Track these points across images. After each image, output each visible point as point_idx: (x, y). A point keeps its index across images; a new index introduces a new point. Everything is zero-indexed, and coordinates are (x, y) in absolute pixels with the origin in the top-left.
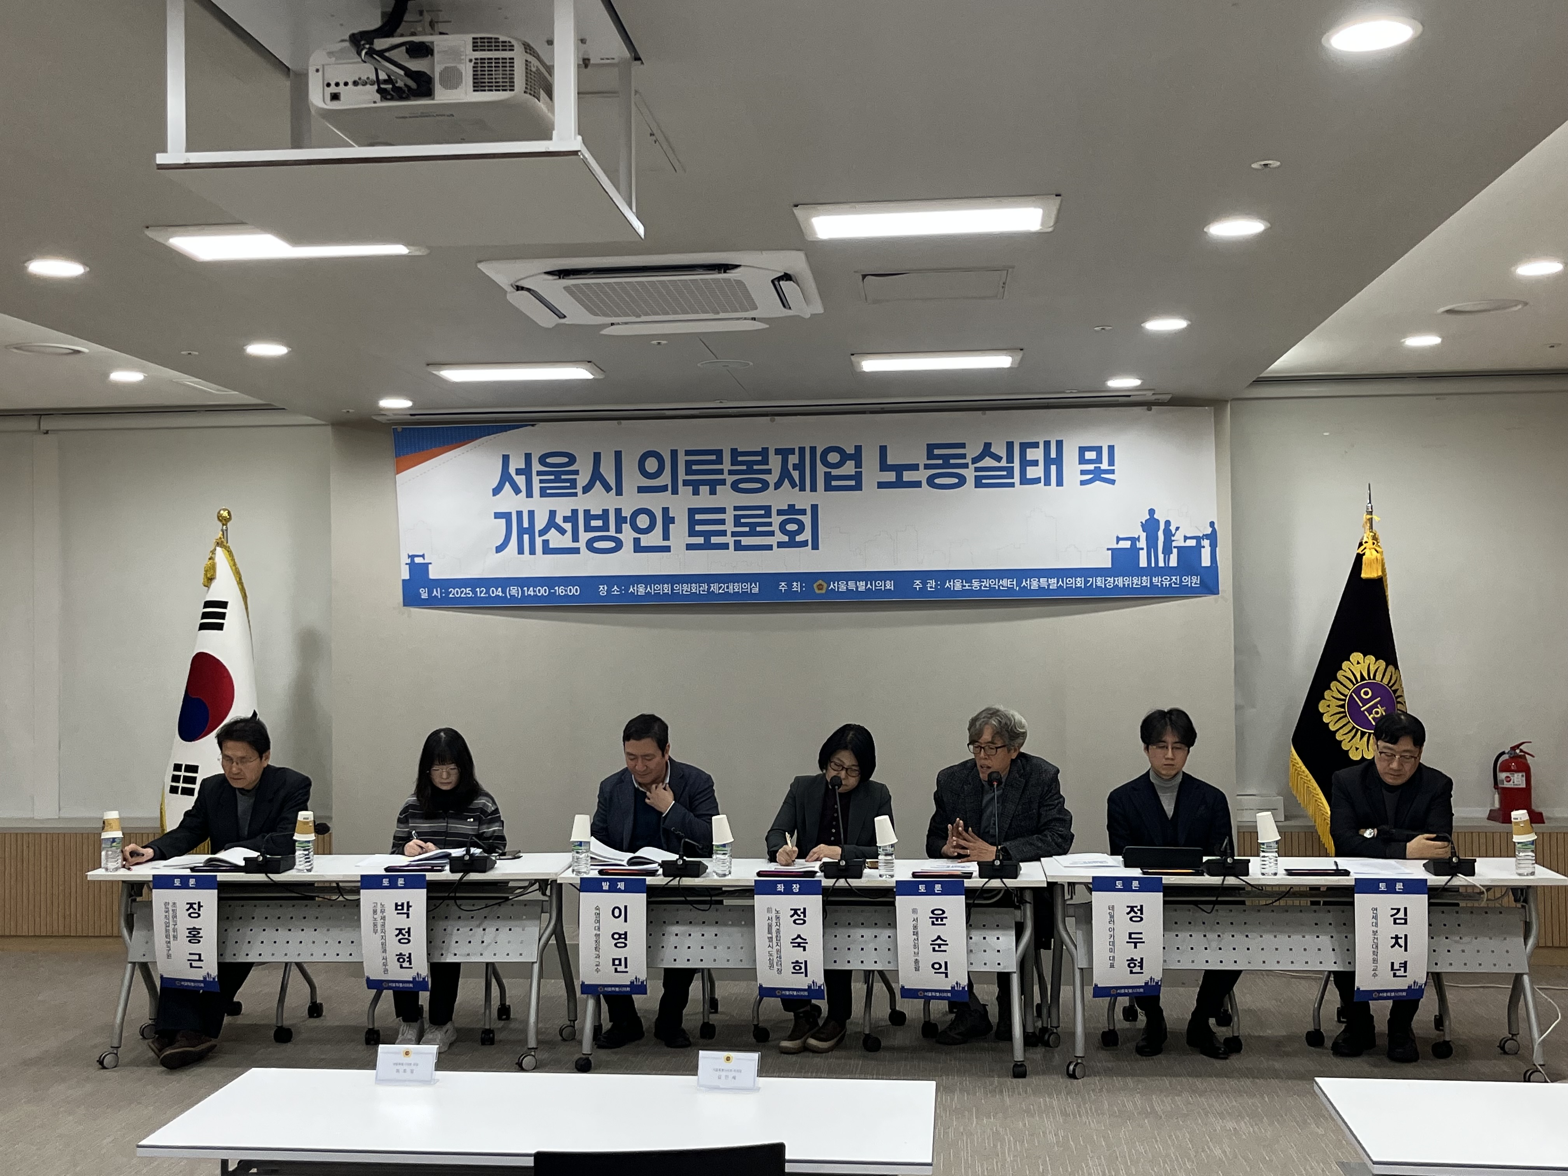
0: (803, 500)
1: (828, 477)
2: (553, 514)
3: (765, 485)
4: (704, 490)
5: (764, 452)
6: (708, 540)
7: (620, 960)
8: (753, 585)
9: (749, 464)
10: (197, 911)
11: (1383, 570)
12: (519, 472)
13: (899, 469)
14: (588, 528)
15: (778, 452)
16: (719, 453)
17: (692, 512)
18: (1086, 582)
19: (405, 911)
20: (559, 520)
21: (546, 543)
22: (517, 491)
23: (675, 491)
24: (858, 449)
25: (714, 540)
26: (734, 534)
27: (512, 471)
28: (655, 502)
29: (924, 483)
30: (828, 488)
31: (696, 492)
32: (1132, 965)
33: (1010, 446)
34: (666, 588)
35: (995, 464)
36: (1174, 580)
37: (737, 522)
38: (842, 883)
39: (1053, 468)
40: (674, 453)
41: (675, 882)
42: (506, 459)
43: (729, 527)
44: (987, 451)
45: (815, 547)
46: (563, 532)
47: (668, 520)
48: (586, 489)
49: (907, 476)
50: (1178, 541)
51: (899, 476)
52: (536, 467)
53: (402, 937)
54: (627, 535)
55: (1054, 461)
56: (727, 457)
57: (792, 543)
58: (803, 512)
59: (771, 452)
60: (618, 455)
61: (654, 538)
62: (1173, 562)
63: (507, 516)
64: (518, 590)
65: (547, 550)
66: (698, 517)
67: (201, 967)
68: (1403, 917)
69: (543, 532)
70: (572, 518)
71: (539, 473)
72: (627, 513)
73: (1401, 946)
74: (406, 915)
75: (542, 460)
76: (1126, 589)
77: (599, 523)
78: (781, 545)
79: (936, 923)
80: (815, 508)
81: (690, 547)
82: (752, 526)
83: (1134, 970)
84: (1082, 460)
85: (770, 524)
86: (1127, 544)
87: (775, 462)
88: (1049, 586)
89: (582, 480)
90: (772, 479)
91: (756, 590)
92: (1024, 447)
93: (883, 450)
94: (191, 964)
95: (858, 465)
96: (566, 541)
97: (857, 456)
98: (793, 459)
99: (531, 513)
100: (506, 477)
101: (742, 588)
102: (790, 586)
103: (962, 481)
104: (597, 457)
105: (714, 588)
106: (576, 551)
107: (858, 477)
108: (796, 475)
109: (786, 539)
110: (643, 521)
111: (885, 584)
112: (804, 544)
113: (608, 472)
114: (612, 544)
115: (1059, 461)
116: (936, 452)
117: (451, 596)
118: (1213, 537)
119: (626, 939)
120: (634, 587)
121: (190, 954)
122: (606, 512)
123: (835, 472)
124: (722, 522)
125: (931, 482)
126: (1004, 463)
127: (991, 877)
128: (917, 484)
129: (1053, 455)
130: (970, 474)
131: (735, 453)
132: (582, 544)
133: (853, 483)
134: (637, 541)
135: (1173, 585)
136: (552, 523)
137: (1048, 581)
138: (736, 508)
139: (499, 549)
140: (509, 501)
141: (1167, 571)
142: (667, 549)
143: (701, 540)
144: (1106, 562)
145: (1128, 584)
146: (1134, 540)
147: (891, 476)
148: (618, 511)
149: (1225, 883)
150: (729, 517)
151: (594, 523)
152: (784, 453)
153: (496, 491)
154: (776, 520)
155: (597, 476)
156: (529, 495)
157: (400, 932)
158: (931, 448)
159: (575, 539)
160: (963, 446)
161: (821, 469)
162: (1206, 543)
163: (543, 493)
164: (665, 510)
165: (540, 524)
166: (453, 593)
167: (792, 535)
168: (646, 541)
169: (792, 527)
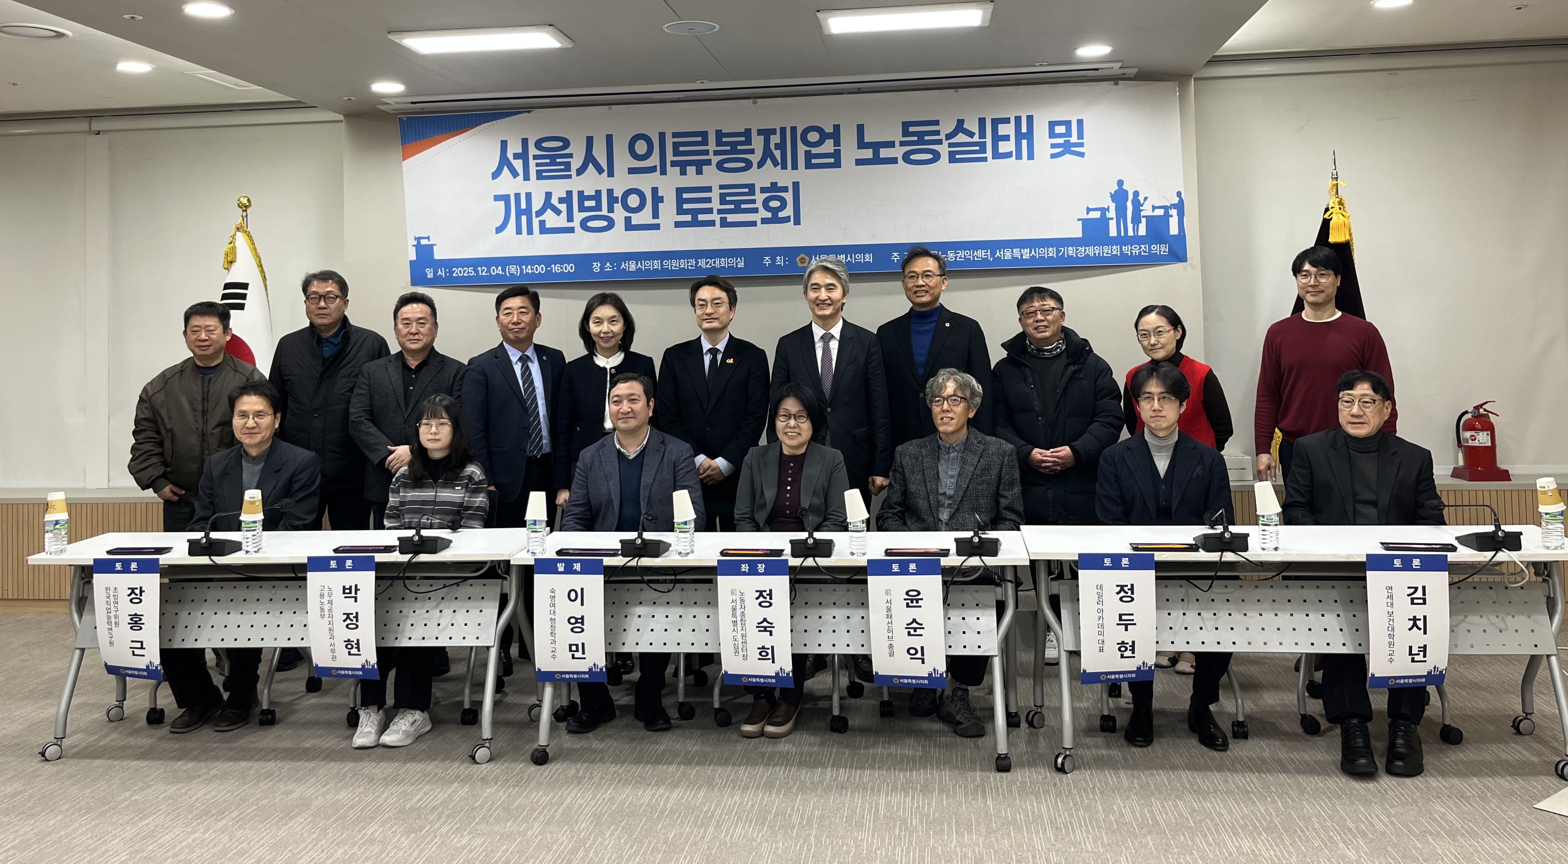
0: (785, 178)
1: (809, 156)
2: (549, 195)
3: (749, 165)
4: (691, 170)
5: (747, 133)
6: (694, 218)
7: (577, 645)
8: (739, 259)
9: (734, 145)
10: (138, 596)
11: (1350, 235)
12: (516, 156)
13: (876, 146)
14: (582, 209)
15: (760, 132)
16: (704, 135)
17: (680, 191)
18: (1058, 251)
19: (353, 594)
20: (554, 201)
21: (542, 223)
22: (515, 174)
23: (663, 172)
24: (837, 128)
25: (701, 217)
26: (720, 212)
27: (510, 156)
28: (645, 183)
29: (900, 160)
30: (809, 166)
31: (683, 173)
32: (1123, 649)
33: (982, 121)
34: (656, 264)
35: (967, 139)
36: (1143, 248)
37: (723, 200)
38: (810, 562)
39: (1024, 142)
40: (662, 136)
41: (633, 563)
42: (504, 144)
43: (716, 205)
44: (960, 127)
45: (797, 222)
46: (558, 212)
47: (657, 199)
48: (580, 172)
49: (884, 153)
50: (1147, 210)
51: (876, 153)
52: (533, 151)
53: (351, 622)
54: (619, 214)
55: (1025, 135)
56: (712, 139)
57: (775, 220)
58: (785, 189)
59: (754, 133)
60: (609, 139)
61: (644, 217)
62: (1142, 231)
63: (505, 198)
64: (517, 269)
65: (544, 230)
66: (685, 196)
67: (144, 656)
68: (1421, 596)
69: (540, 213)
70: (567, 199)
71: (535, 157)
72: (618, 193)
73: (1420, 629)
74: (354, 599)
75: (538, 145)
76: (1096, 258)
77: (592, 203)
78: (764, 221)
79: (910, 604)
80: (796, 185)
81: (678, 224)
82: (737, 203)
83: (1125, 654)
84: (1052, 135)
85: (754, 201)
86: (1097, 215)
87: (758, 143)
88: (1022, 256)
89: (576, 163)
90: (755, 158)
91: (741, 265)
92: (996, 122)
93: (860, 129)
94: (133, 652)
95: (837, 143)
96: (561, 221)
97: (836, 135)
98: (775, 139)
99: (529, 196)
100: (504, 161)
101: (728, 263)
102: (773, 260)
103: (937, 156)
104: (590, 141)
105: (702, 263)
106: (571, 230)
107: (837, 155)
108: (777, 154)
109: (769, 215)
110: (633, 201)
111: (864, 257)
112: (786, 220)
113: (600, 154)
114: (604, 223)
115: (1029, 135)
116: (911, 129)
117: (454, 275)
118: (1180, 207)
119: (583, 623)
120: (625, 263)
121: (132, 641)
122: (599, 193)
123: (814, 151)
124: (709, 200)
125: (906, 158)
126: (976, 139)
127: (970, 555)
128: (894, 161)
129: (1024, 130)
130: (944, 150)
131: (719, 134)
132: (576, 224)
133: (832, 160)
134: (628, 220)
135: (1142, 254)
136: (547, 204)
137: (1021, 251)
138: (722, 187)
139: (499, 230)
140: (509, 184)
141: (1137, 240)
142: (657, 227)
143: (688, 218)
144: (1077, 233)
145: (1099, 253)
146: (1103, 210)
147: (868, 154)
148: (610, 192)
149: (1223, 559)
150: (715, 195)
151: (588, 204)
152: (766, 133)
153: (496, 175)
154: (760, 197)
155: (589, 158)
156: (527, 177)
157: (348, 618)
158: (906, 125)
159: (570, 218)
160: (937, 123)
161: (802, 149)
162: (1174, 212)
163: (540, 176)
164: (655, 190)
165: (537, 205)
166: (457, 272)
167: (775, 211)
168: (636, 219)
169: (775, 204)
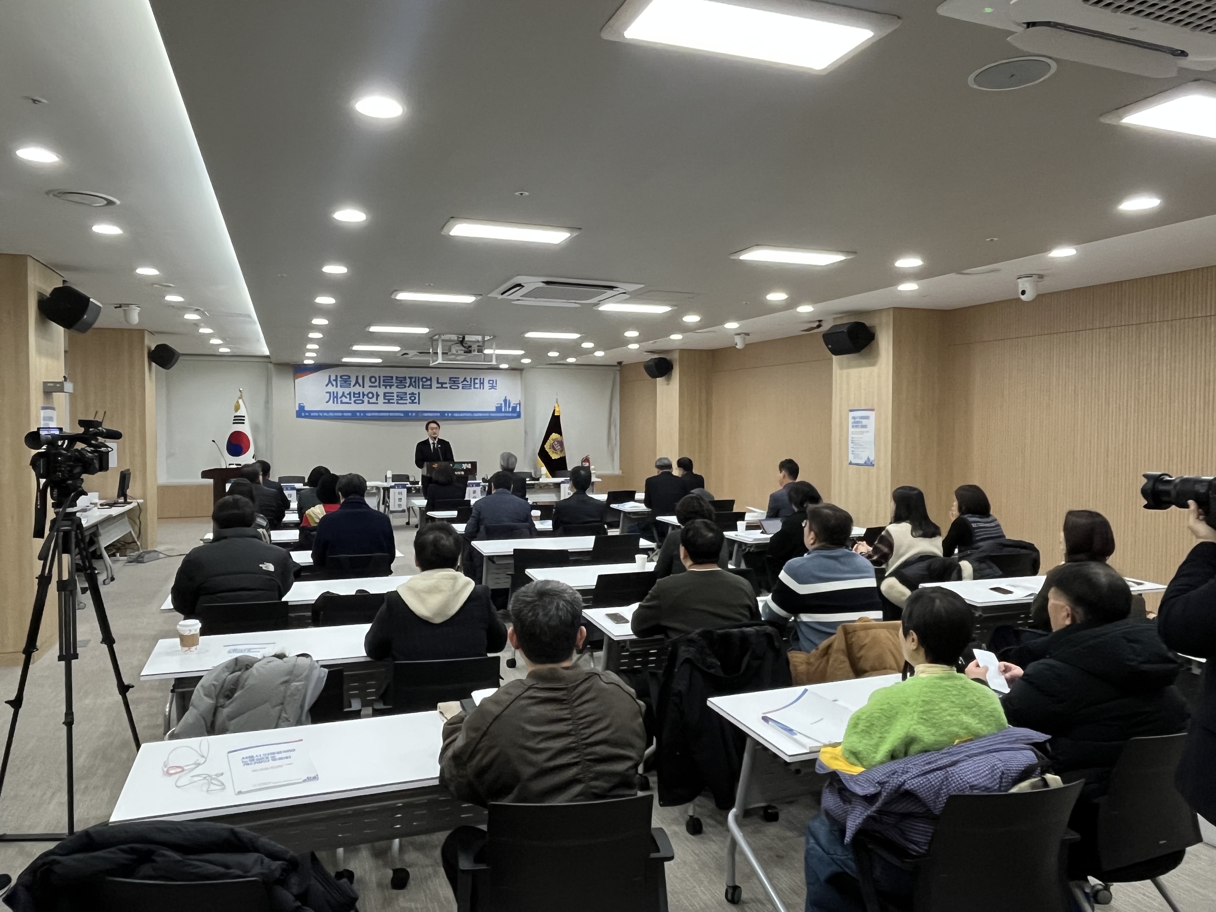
0: (416, 391)
1: (423, 385)
2: (343, 393)
3: (405, 387)
4: (388, 387)
5: (405, 378)
6: (389, 401)
8: (402, 414)
9: (401, 381)
11: (560, 414)
12: (334, 380)
13: (442, 384)
14: (354, 397)
15: (409, 378)
16: (392, 377)
17: (385, 393)
18: (490, 414)
20: (346, 394)
21: (341, 401)
22: (333, 385)
23: (380, 387)
24: (431, 378)
25: (391, 401)
26: (396, 400)
27: (332, 380)
28: (374, 390)
30: (423, 388)
31: (386, 388)
33: (471, 379)
34: (377, 414)
35: (467, 383)
36: (510, 414)
37: (397, 396)
39: (482, 385)
40: (379, 377)
42: (330, 377)
43: (395, 398)
44: (465, 380)
45: (419, 404)
46: (346, 397)
47: (378, 395)
48: (354, 386)
49: (444, 386)
50: (511, 405)
51: (442, 386)
52: (339, 379)
54: (366, 399)
56: (394, 378)
57: (413, 402)
58: (416, 394)
59: (407, 378)
60: (363, 377)
61: (374, 400)
62: (511, 410)
63: (330, 393)
64: (333, 414)
65: (342, 403)
66: (386, 395)
69: (341, 397)
70: (350, 394)
71: (340, 381)
72: (366, 393)
75: (341, 377)
77: (358, 395)
78: (410, 403)
80: (419, 393)
81: (384, 403)
82: (402, 398)
84: (489, 383)
85: (406, 397)
86: (499, 405)
87: (408, 381)
89: (353, 383)
90: (407, 385)
92: (474, 379)
93: (438, 378)
95: (431, 382)
96: (347, 400)
97: (431, 379)
98: (413, 380)
99: (337, 393)
100: (329, 382)
101: (399, 415)
102: (412, 414)
103: (458, 387)
104: (357, 377)
105: (391, 414)
106: (351, 403)
107: (431, 385)
108: (414, 384)
110: (370, 395)
112: (416, 403)
113: (360, 381)
114: (361, 402)
115: (483, 383)
116: (452, 380)
118: (519, 404)
120: (368, 413)
122: (359, 393)
123: (425, 384)
124: (393, 396)
125: (450, 387)
126: (469, 383)
128: (447, 388)
129: (482, 382)
130: (460, 385)
131: (397, 377)
132: (352, 401)
133: (429, 387)
134: (369, 401)
135: (511, 416)
136: (343, 395)
137: (479, 414)
138: (397, 393)
139: (327, 402)
140: (331, 389)
141: (509, 412)
142: (377, 403)
144: (494, 410)
145: (501, 415)
146: (501, 404)
147: (440, 385)
148: (363, 392)
150: (395, 395)
151: (356, 396)
152: (411, 378)
153: (327, 385)
154: (408, 396)
155: (357, 382)
156: (337, 387)
158: (450, 378)
159: (350, 399)
160: (459, 378)
161: (421, 383)
162: (518, 406)
163: (341, 386)
164: (377, 392)
165: (339, 395)
166: (312, 414)
167: (412, 401)
168: (371, 401)
169: (413, 398)
